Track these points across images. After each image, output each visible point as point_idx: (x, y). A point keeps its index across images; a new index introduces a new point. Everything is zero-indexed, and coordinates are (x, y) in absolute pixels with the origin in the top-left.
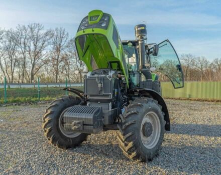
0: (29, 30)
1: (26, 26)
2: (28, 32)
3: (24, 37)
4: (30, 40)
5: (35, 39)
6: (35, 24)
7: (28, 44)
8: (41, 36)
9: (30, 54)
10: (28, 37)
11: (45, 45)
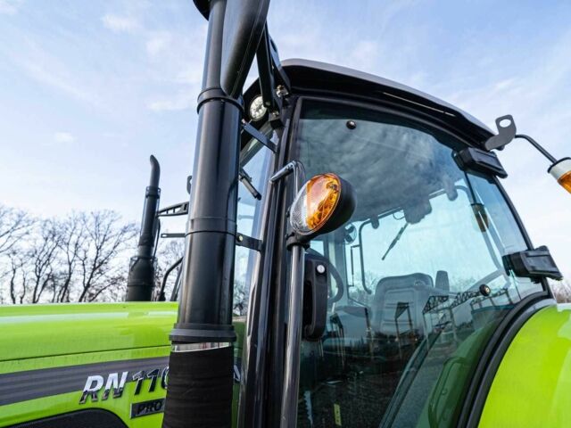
0: (92, 220)
1: (88, 214)
2: (88, 224)
3: (79, 232)
4: (90, 238)
5: (102, 238)
6: (105, 210)
7: (85, 246)
8: (114, 233)
9: (84, 265)
10: (87, 233)
11: (118, 248)
